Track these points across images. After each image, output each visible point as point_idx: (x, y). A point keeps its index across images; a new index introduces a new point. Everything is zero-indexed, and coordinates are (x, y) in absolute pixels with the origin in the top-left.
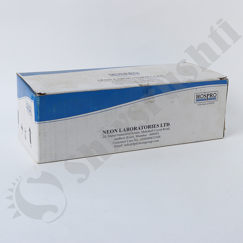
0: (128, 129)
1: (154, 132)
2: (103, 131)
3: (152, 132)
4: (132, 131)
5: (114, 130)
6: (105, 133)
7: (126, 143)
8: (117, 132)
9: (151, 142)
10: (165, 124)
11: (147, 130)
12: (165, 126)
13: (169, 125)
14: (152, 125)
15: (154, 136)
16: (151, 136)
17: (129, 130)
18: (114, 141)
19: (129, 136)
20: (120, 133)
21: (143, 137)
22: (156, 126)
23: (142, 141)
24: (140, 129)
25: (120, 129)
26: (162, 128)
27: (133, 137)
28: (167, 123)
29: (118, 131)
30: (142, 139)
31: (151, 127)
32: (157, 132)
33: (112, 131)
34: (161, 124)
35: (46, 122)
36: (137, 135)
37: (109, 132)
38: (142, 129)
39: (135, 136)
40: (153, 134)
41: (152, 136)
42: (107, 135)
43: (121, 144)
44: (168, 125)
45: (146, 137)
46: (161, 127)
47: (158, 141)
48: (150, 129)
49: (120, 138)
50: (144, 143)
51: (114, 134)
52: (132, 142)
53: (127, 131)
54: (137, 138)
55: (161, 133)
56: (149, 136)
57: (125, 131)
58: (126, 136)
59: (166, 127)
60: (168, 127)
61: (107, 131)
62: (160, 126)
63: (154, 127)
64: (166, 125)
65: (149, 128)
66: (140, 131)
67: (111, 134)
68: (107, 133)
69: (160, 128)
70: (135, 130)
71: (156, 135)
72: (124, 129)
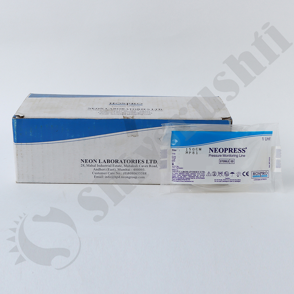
0: (108, 160)
1: (139, 168)
2: (82, 160)
3: (137, 168)
4: (113, 164)
5: (93, 160)
6: (84, 162)
7: (107, 175)
8: (96, 162)
9: (136, 178)
10: (151, 160)
11: (131, 164)
12: (151, 163)
13: (157, 163)
14: (136, 160)
15: (139, 171)
16: (135, 172)
17: (110, 162)
18: (94, 171)
19: (110, 168)
20: (100, 164)
21: (126, 171)
22: (141, 161)
23: (125, 176)
24: (122, 163)
25: (100, 160)
26: (148, 165)
27: (114, 170)
28: (154, 160)
29: (98, 161)
30: (125, 173)
31: (135, 162)
32: (143, 168)
33: (91, 161)
34: (147, 160)
35: (22, 144)
36: (119, 168)
37: (88, 161)
38: (125, 163)
39: (117, 169)
40: (137, 170)
41: (137, 172)
42: (85, 164)
43: (102, 175)
44: (155, 162)
45: (129, 172)
46: (147, 163)
47: (144, 177)
48: (134, 164)
49: (100, 169)
50: (127, 177)
51: (93, 164)
52: (114, 175)
53: (108, 163)
54: (119, 172)
55: (147, 170)
56: (133, 171)
57: (105, 163)
58: (106, 168)
59: (153, 164)
60: (155, 165)
61: (86, 160)
62: (145, 162)
63: (139, 163)
64: (153, 162)
65: (132, 163)
66: (123, 165)
67: (90, 164)
68: (86, 162)
69: (145, 164)
70: (116, 163)
71: (141, 171)
72: (104, 160)
